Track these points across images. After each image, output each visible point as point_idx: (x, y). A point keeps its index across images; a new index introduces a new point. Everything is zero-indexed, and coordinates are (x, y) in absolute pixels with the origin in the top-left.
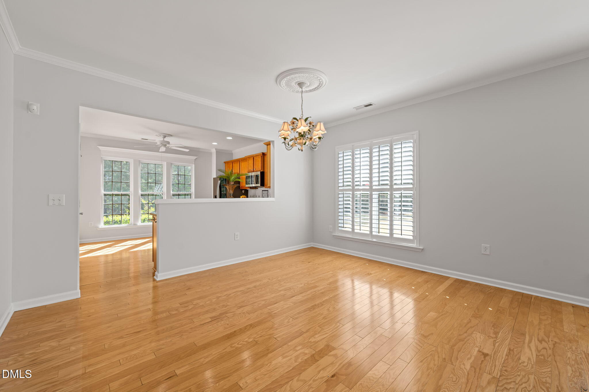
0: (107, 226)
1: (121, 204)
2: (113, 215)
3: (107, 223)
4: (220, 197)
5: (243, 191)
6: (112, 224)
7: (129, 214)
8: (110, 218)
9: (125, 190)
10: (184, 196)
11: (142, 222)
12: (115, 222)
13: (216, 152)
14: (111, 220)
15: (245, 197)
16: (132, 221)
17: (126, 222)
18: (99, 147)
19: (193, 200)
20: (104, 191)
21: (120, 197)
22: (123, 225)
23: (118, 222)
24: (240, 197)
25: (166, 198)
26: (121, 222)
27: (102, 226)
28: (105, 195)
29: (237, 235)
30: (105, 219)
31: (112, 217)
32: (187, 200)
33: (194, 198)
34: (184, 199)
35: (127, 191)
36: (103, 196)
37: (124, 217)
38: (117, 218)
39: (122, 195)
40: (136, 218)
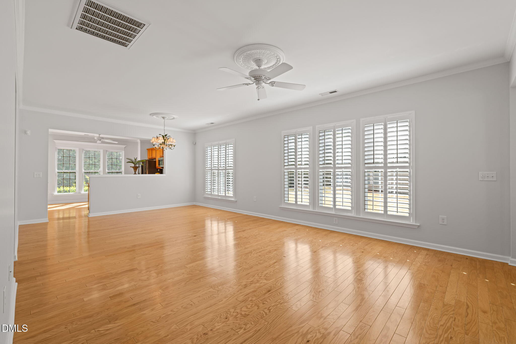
0: (59, 194)
1: (70, 179)
2: (63, 186)
3: (59, 192)
4: (142, 173)
5: (158, 170)
6: (63, 193)
7: (75, 187)
8: (62, 189)
9: (73, 169)
10: (116, 173)
11: (84, 192)
12: (66, 192)
13: (141, 142)
14: (62, 190)
15: (158, 174)
16: (78, 190)
17: (73, 191)
18: (54, 140)
19: (123, 175)
20: (58, 170)
21: (69, 174)
22: (70, 193)
23: (67, 191)
24: (155, 174)
25: (102, 174)
26: (69, 191)
27: (56, 193)
28: (58, 172)
29: (139, 196)
30: (58, 189)
31: (63, 188)
32: (119, 175)
33: (124, 174)
34: (117, 175)
35: (74, 170)
36: (57, 174)
37: (72, 188)
38: (67, 189)
39: (70, 173)
40: (80, 188)
